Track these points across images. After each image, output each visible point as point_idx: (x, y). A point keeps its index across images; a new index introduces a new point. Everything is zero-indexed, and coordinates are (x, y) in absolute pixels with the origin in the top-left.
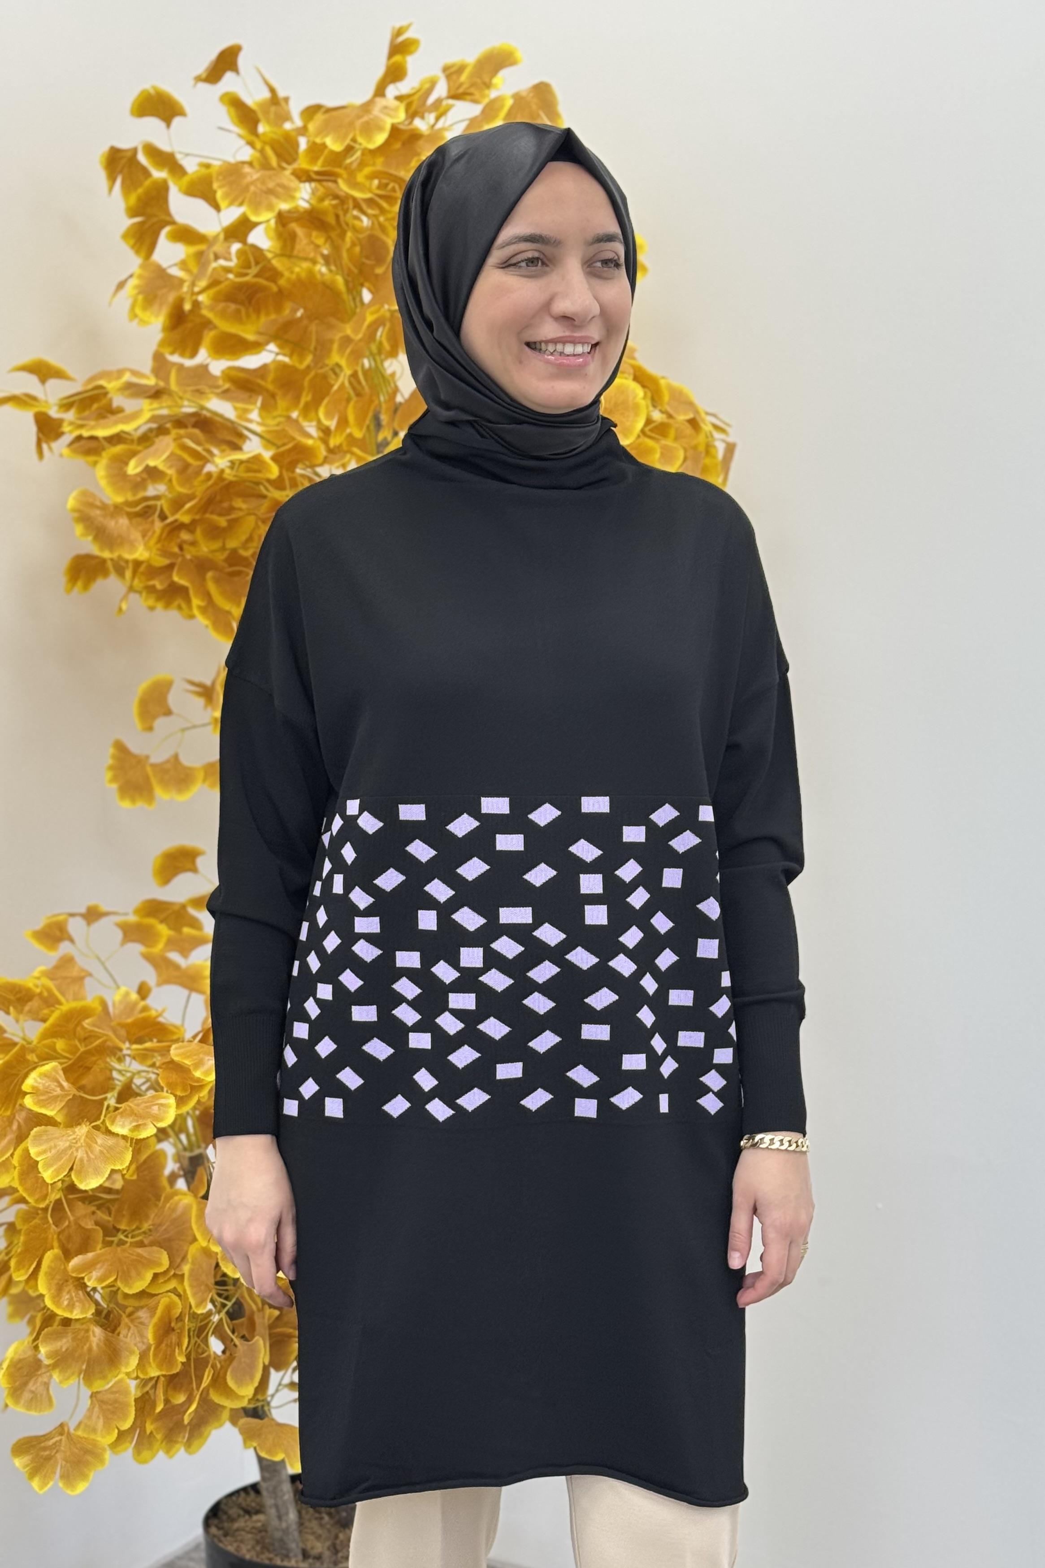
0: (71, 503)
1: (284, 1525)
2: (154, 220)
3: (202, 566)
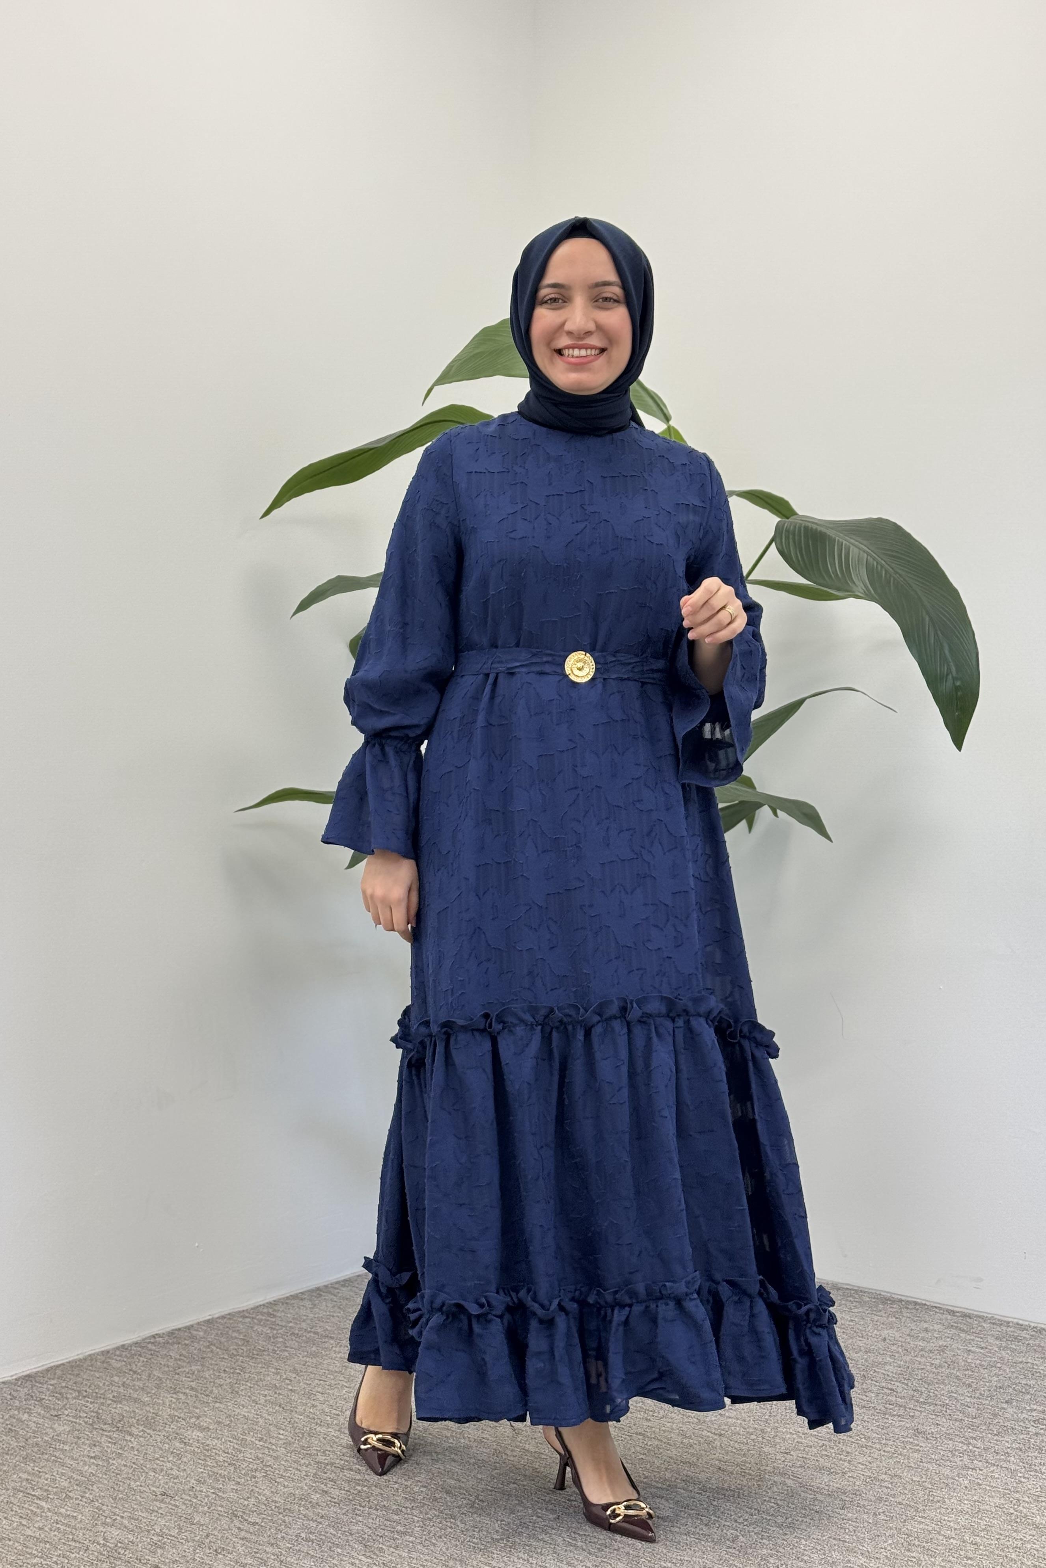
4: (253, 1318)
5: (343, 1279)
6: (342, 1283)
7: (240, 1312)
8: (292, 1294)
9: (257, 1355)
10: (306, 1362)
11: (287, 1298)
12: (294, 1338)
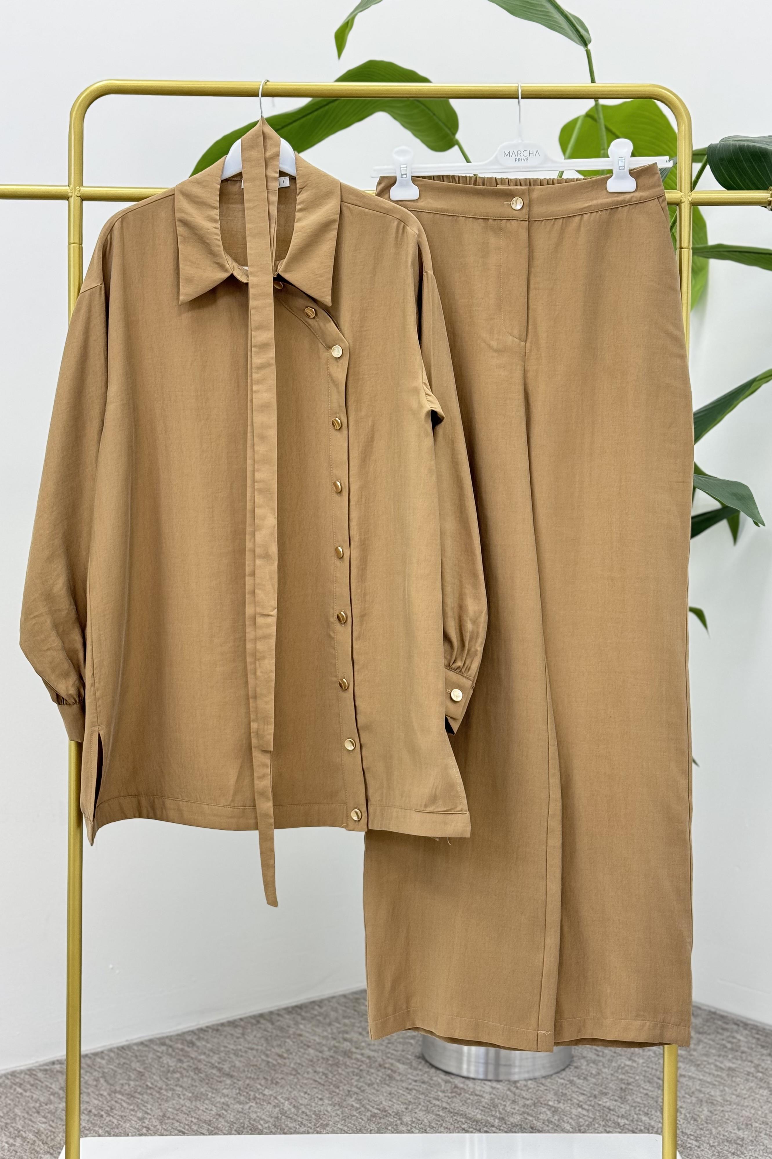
4: (171, 1046)
5: (294, 1004)
6: (290, 1010)
7: (160, 1039)
8: (231, 1019)
9: (139, 1093)
10: (183, 1106)
11: (222, 1025)
12: (192, 1074)
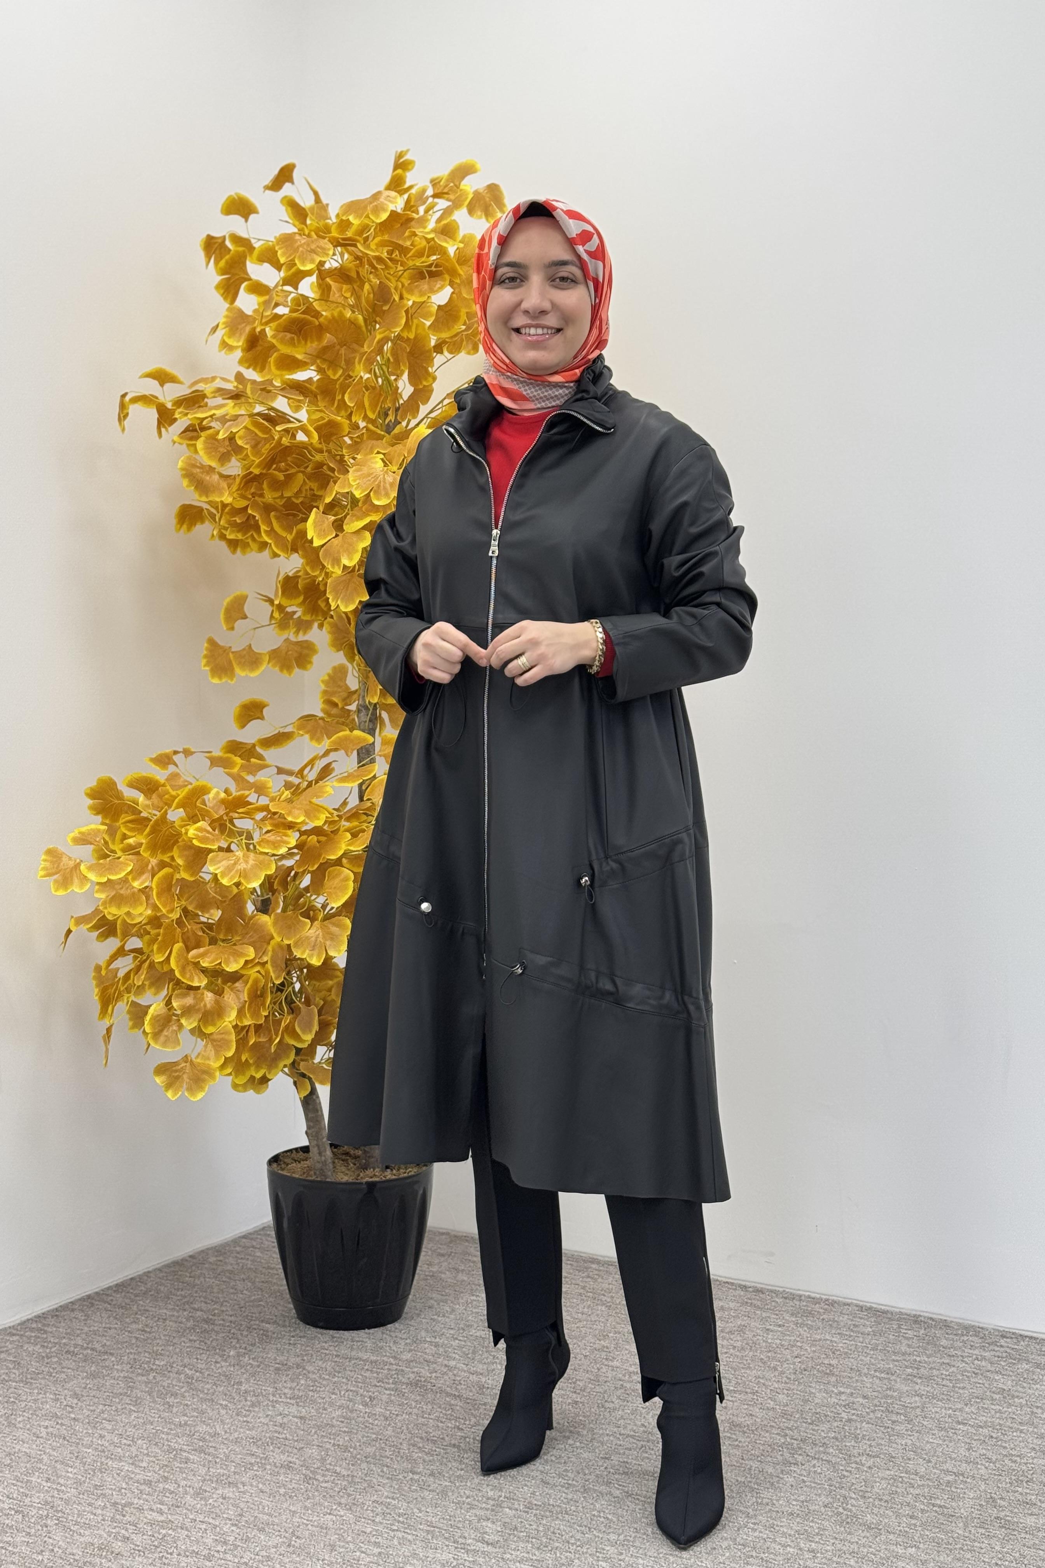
0: (180, 464)
1: (323, 1158)
2: (237, 277)
3: (267, 509)
